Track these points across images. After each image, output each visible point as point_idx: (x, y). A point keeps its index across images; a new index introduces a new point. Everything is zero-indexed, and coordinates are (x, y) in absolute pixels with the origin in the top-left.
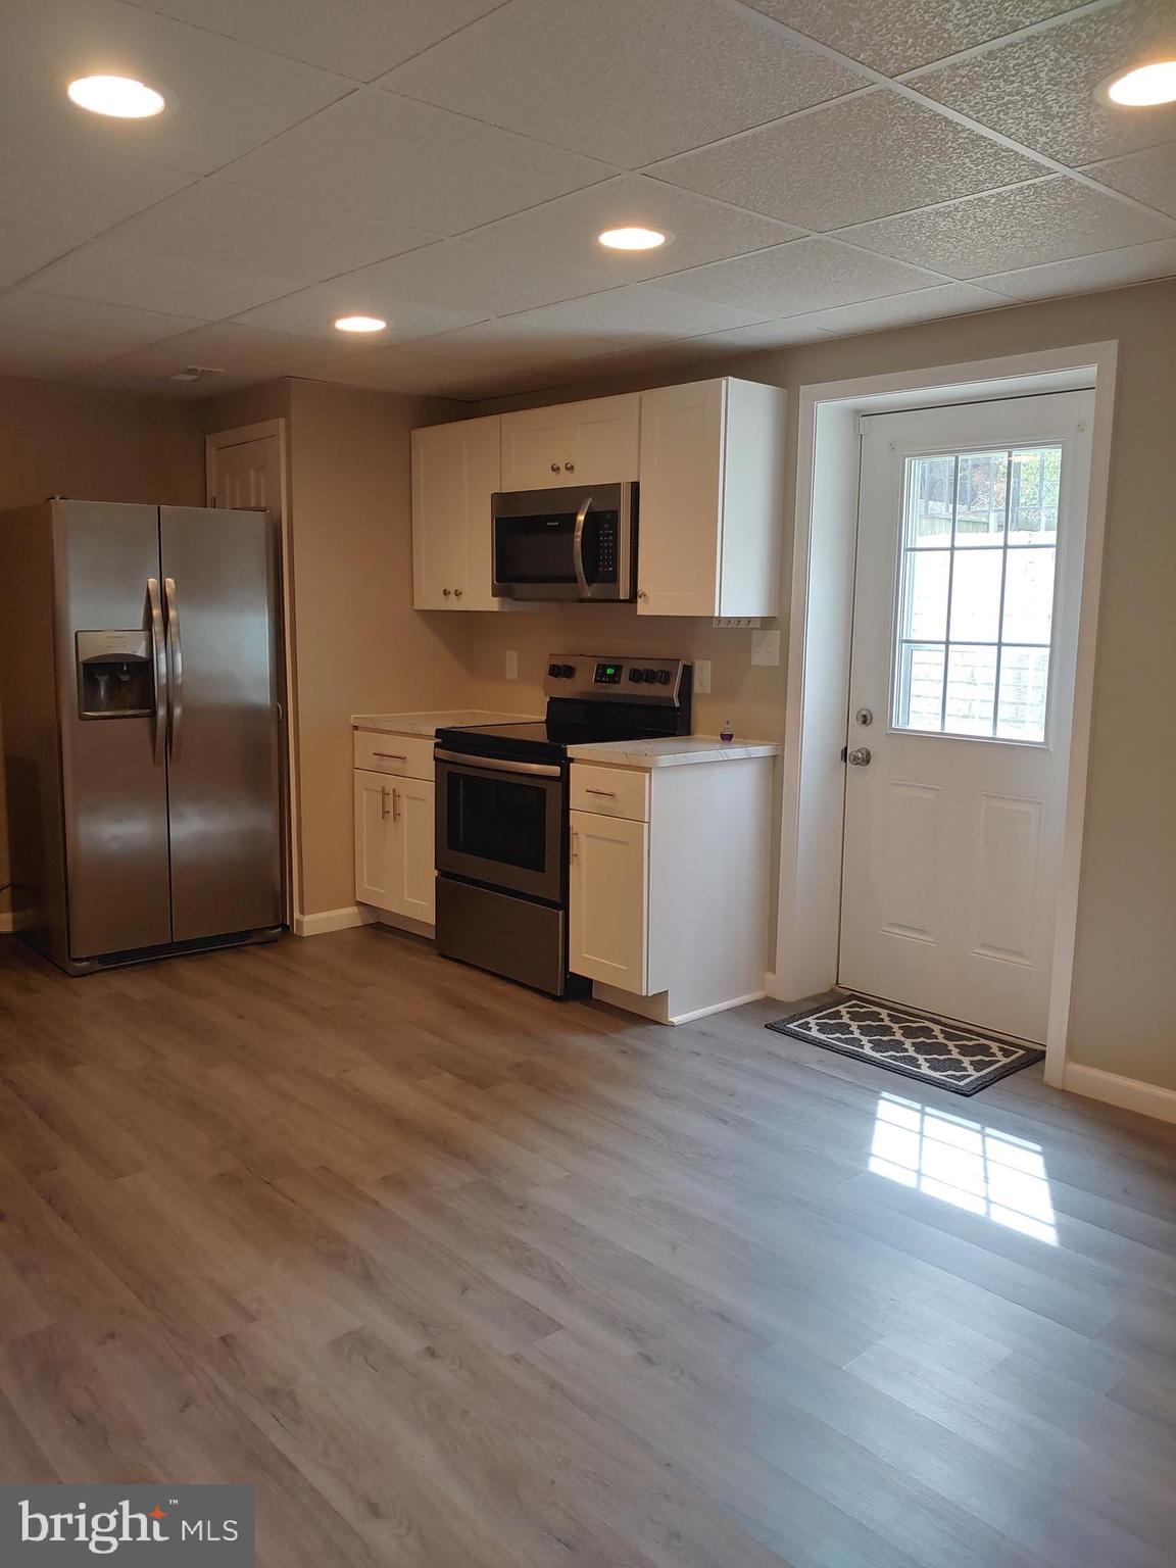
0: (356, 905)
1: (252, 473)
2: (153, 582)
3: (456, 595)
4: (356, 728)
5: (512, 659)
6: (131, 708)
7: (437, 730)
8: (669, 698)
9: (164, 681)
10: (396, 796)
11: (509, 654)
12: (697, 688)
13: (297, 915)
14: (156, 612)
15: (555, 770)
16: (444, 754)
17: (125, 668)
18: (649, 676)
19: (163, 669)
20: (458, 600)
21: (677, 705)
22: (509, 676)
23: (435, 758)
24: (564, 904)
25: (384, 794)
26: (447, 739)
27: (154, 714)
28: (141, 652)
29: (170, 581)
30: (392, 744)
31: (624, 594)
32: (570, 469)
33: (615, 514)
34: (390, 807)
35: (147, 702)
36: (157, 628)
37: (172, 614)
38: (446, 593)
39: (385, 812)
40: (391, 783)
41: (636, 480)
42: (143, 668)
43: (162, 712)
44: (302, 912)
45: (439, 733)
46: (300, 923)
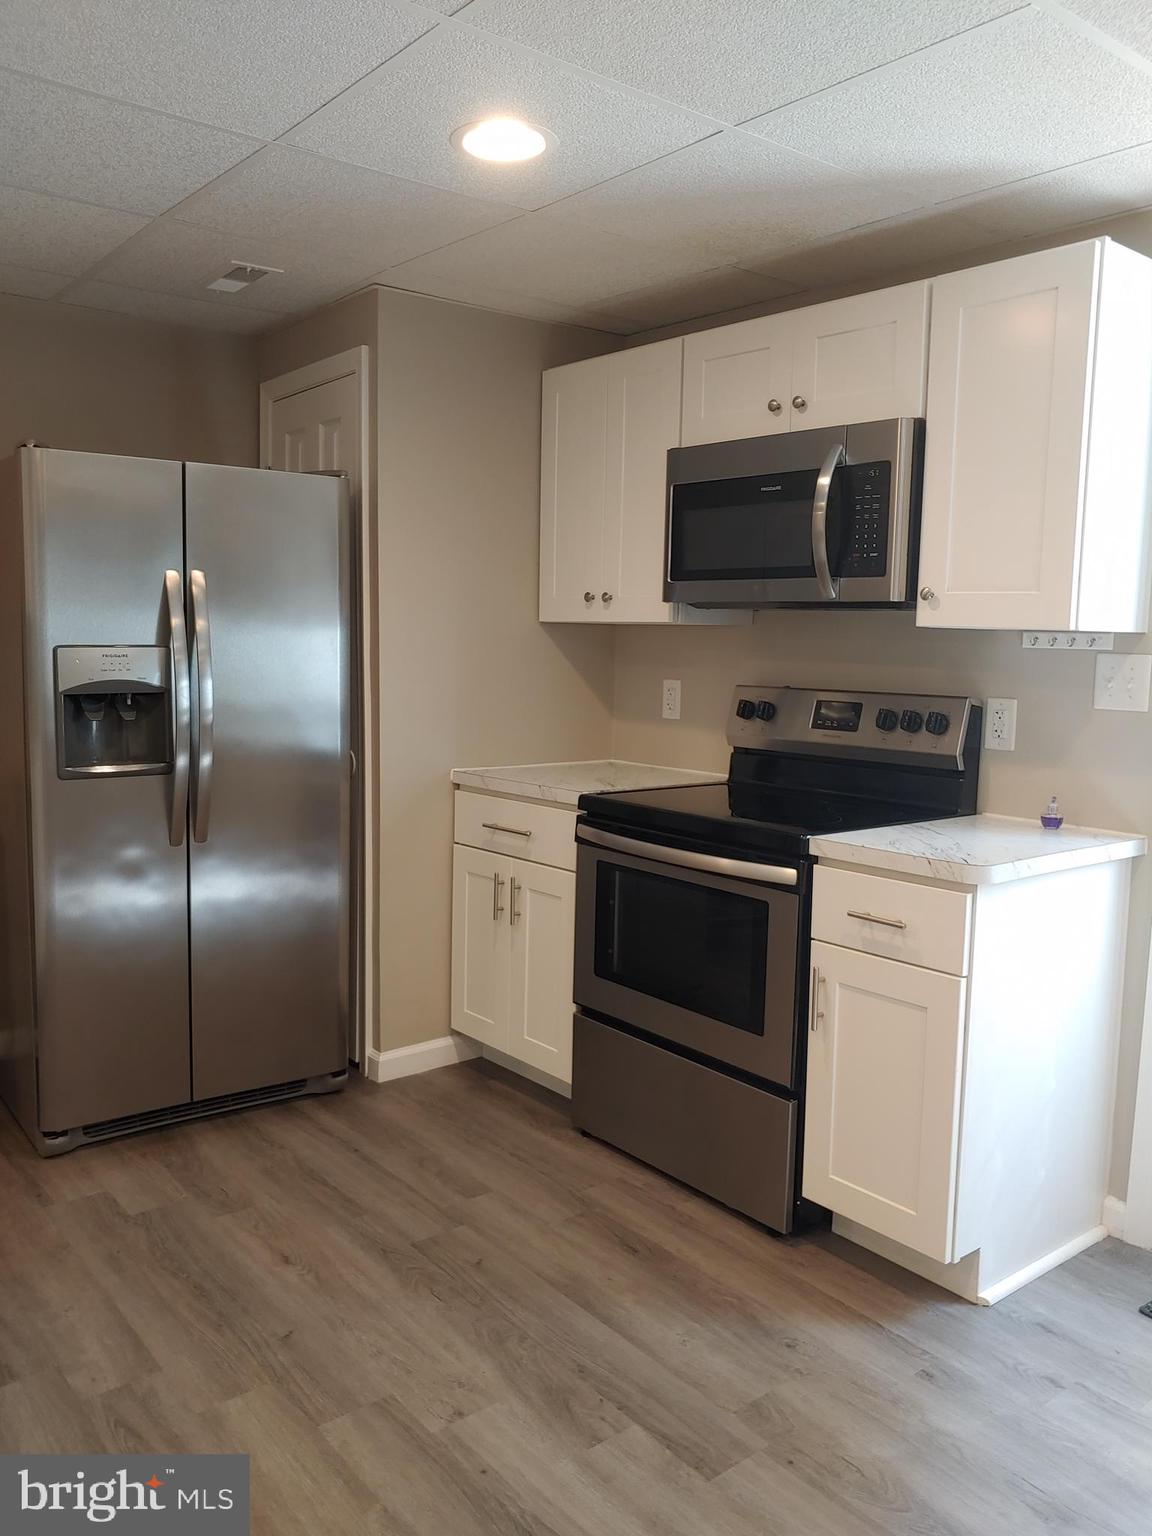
0: (451, 1035)
1: (321, 429)
2: (173, 576)
3: (605, 601)
4: (457, 786)
5: (672, 692)
6: (136, 761)
7: (582, 798)
8: (951, 756)
9: (185, 718)
10: (515, 888)
11: (667, 684)
12: (990, 742)
13: (369, 1051)
14: (177, 621)
15: (789, 874)
16: (588, 832)
17: (129, 702)
18: (912, 723)
19: (184, 702)
20: (607, 608)
21: (961, 767)
22: (666, 714)
23: (578, 839)
24: (796, 1092)
25: (498, 882)
26: (596, 811)
27: (170, 769)
28: (155, 679)
29: (197, 576)
30: (511, 814)
31: (897, 594)
32: (800, 405)
33: (885, 468)
34: (504, 902)
35: (160, 751)
36: (178, 643)
37: (200, 624)
38: (588, 597)
39: (497, 909)
40: (509, 869)
41: (920, 415)
42: (155, 701)
43: (182, 761)
44: (377, 1047)
45: (585, 801)
46: (374, 1063)
